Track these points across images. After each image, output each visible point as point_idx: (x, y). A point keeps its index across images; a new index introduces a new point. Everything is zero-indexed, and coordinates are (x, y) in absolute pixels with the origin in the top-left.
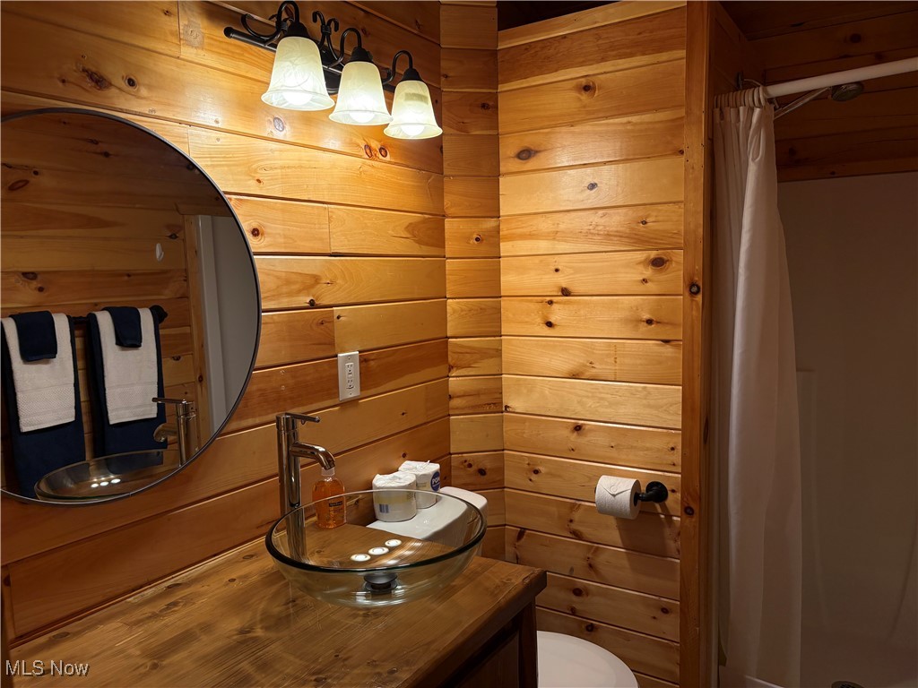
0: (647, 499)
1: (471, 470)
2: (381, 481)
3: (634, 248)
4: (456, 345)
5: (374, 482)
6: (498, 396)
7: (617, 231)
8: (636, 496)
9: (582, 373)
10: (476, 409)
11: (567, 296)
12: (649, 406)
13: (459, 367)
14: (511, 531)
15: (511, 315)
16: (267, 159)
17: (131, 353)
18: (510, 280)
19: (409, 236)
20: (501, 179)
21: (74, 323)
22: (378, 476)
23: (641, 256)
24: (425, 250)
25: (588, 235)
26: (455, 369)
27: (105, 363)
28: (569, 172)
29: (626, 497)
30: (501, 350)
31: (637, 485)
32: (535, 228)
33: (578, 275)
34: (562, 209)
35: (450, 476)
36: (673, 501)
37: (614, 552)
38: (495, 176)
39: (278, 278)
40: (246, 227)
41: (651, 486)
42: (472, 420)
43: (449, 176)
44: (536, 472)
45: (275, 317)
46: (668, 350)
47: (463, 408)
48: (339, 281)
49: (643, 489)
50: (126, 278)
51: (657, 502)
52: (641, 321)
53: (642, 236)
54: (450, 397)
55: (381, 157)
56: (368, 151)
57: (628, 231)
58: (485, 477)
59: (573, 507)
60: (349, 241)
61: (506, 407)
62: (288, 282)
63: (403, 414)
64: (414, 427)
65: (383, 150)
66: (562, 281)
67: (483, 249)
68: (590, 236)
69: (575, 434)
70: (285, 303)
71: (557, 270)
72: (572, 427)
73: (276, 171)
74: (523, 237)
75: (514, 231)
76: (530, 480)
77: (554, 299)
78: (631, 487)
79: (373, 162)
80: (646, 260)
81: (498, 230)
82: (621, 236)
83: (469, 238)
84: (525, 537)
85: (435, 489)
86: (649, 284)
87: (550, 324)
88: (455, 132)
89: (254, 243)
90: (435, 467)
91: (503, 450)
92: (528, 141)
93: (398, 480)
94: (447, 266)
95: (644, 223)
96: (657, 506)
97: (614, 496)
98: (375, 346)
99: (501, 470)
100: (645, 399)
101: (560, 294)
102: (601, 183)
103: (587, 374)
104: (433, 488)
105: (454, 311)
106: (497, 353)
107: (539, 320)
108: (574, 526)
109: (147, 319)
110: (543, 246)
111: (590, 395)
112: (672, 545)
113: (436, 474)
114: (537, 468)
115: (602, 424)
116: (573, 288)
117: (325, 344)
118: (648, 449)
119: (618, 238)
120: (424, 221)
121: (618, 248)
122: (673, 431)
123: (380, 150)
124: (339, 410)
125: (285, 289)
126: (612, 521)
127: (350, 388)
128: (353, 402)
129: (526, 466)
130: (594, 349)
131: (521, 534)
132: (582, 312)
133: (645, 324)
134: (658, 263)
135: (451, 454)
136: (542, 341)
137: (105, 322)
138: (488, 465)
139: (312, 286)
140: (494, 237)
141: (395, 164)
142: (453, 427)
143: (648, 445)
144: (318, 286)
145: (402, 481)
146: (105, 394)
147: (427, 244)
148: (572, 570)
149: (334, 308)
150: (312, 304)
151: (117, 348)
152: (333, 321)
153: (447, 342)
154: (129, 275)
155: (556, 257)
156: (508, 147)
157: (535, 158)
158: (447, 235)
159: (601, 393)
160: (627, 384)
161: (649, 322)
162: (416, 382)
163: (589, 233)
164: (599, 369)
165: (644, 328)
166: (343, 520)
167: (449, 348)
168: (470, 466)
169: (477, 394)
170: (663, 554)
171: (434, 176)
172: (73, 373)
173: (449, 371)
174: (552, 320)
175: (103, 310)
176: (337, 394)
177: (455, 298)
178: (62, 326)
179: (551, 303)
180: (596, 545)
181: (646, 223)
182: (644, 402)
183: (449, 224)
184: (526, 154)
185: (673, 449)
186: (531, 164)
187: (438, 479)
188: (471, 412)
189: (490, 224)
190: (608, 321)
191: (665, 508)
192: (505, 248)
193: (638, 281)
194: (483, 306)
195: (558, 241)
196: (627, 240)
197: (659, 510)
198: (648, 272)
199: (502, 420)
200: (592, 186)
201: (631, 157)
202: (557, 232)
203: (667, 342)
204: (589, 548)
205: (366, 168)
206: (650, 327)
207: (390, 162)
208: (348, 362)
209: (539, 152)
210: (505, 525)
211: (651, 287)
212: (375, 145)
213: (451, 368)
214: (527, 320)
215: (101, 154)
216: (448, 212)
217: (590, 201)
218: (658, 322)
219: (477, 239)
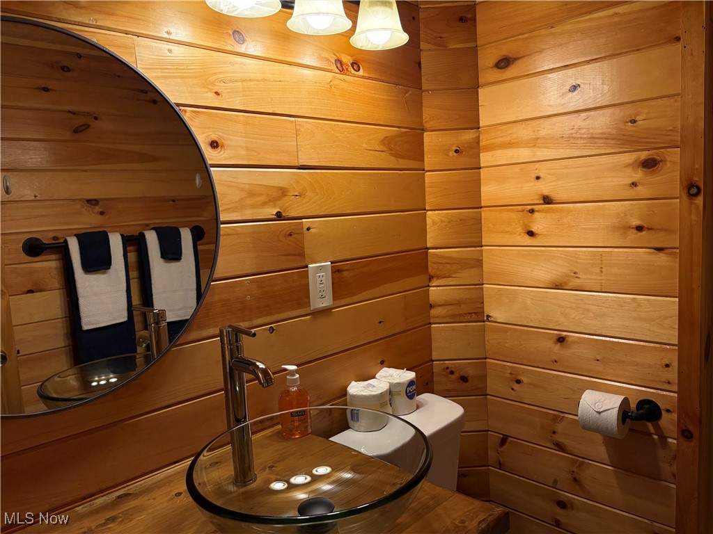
0: (639, 418)
1: (453, 377)
2: (355, 388)
3: (622, 150)
4: (436, 255)
5: (348, 389)
6: (480, 305)
7: (602, 133)
8: (624, 413)
9: (566, 283)
10: (457, 318)
11: (548, 203)
12: (640, 319)
13: (439, 277)
14: (494, 438)
15: (491, 226)
16: (227, 72)
17: (174, 266)
18: (490, 191)
19: (385, 149)
20: (480, 91)
21: (127, 241)
22: (353, 383)
23: (630, 158)
24: (402, 163)
25: (570, 139)
26: (435, 279)
27: (152, 273)
28: (549, 76)
29: (613, 416)
30: (482, 260)
31: (625, 402)
32: (515, 136)
33: (559, 182)
34: (542, 114)
35: (432, 381)
36: (668, 421)
37: (600, 469)
38: (473, 88)
39: (243, 190)
40: (202, 139)
41: (641, 404)
42: (453, 329)
43: (427, 91)
44: (519, 382)
45: (238, 229)
46: (662, 259)
47: (444, 317)
48: (309, 194)
49: (633, 406)
50: (171, 203)
51: (649, 421)
52: (630, 228)
53: (632, 136)
54: (431, 306)
55: (353, 71)
56: (339, 66)
57: (614, 132)
58: (467, 384)
59: (556, 419)
60: (318, 154)
61: (488, 316)
62: (251, 194)
63: (380, 322)
64: (393, 335)
65: (356, 65)
66: (545, 188)
67: (463, 160)
68: (572, 141)
69: (559, 345)
70: (248, 214)
71: (538, 178)
72: (555, 338)
73: (236, 84)
74: (503, 146)
75: (493, 141)
76: (513, 389)
77: (536, 207)
78: (618, 404)
79: (344, 76)
80: (635, 161)
81: (477, 141)
82: (606, 139)
83: (448, 151)
84: (507, 444)
85: (411, 397)
86: (639, 188)
87: (531, 234)
88: (433, 47)
89: (210, 155)
90: (411, 375)
91: (486, 358)
92: (506, 50)
93: (370, 389)
94: (426, 179)
95: (633, 121)
96: (649, 425)
97: (599, 413)
98: (349, 257)
99: (483, 378)
100: (635, 311)
101: (542, 202)
102: (584, 84)
103: (571, 285)
104: (408, 396)
105: (434, 223)
106: (479, 263)
107: (520, 230)
108: (558, 438)
109: (186, 237)
110: (523, 154)
111: (574, 306)
112: (667, 469)
113: (411, 383)
114: (519, 378)
115: (587, 336)
116: (556, 196)
117: (294, 255)
118: (637, 364)
119: (604, 141)
120: (402, 135)
121: (603, 152)
122: (668, 347)
123: (353, 65)
124: (310, 319)
125: (248, 202)
126: (599, 437)
127: (322, 297)
128: (326, 311)
129: (508, 376)
130: (578, 258)
131: (504, 440)
132: (565, 220)
133: (635, 231)
134: (649, 164)
135: (433, 361)
136: (523, 250)
137: (152, 239)
138: (470, 372)
139: (279, 198)
140: (474, 148)
141: (369, 78)
142: (434, 335)
143: (638, 360)
144: (286, 198)
145: (374, 389)
146: (152, 298)
147: (404, 157)
148: (555, 481)
149: (304, 220)
150: (279, 216)
151: (162, 260)
152: (302, 233)
153: (427, 253)
154: (173, 201)
155: (538, 165)
156: (487, 58)
157: (513, 66)
158: (426, 149)
159: (585, 304)
160: (615, 295)
161: (639, 229)
162: (395, 292)
163: (571, 137)
164: (583, 280)
165: (633, 235)
166: (307, 431)
167: (430, 259)
168: (452, 373)
169: (458, 303)
170: (656, 476)
171: (411, 91)
172: (125, 281)
173: (430, 281)
174: (534, 229)
175: (152, 229)
176: (308, 304)
177: (434, 210)
178: (116, 242)
179: (532, 211)
180: (580, 459)
181: (635, 121)
182: (634, 314)
183: (428, 138)
184: (504, 63)
185: (667, 366)
186: (511, 71)
187: (414, 387)
188: (452, 320)
189: (469, 135)
190: (592, 229)
191: (659, 430)
192: (485, 158)
193: (626, 185)
194: (463, 217)
195: (539, 147)
196: (613, 142)
197: (652, 430)
198: (638, 175)
199: (483, 329)
200: (574, 88)
201: (619, 52)
202: (537, 139)
203: (660, 249)
204: (574, 461)
205: (336, 82)
206: (640, 234)
207: (363, 77)
208: (319, 273)
209: (518, 59)
210: (488, 431)
211: (641, 191)
212: (347, 60)
213: (431, 278)
214: (508, 229)
215: (150, 101)
216: (427, 126)
217: (572, 104)
218: (649, 229)
219: (456, 151)
